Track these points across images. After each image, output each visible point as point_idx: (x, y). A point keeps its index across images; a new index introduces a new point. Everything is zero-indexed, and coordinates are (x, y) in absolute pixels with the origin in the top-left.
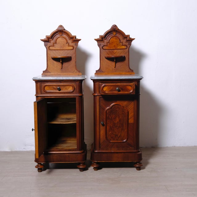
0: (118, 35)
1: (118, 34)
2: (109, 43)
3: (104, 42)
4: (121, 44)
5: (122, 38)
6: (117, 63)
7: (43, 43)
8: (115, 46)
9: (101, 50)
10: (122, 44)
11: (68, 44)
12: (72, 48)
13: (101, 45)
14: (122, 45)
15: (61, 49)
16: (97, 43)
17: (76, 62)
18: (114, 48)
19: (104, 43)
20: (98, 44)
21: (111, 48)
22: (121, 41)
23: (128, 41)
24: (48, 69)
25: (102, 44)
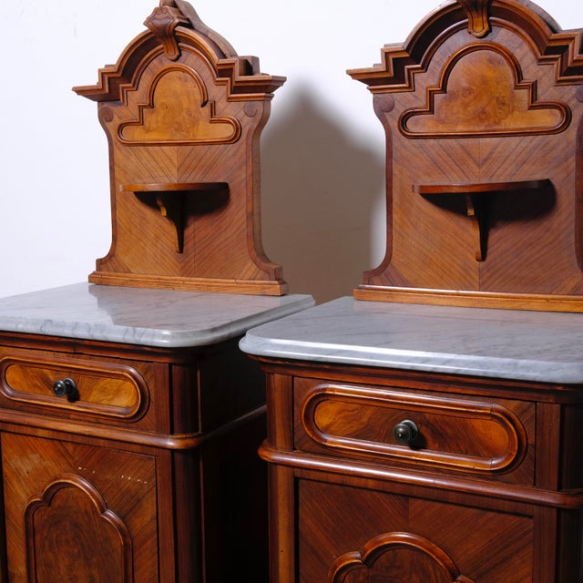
0: (502, 36)
1: (503, 31)
2: (444, 90)
3: (411, 87)
4: (524, 95)
5: (531, 55)
6: (494, 226)
7: (93, 106)
8: (483, 112)
9: (395, 144)
10: (534, 96)
11: (207, 108)
12: (227, 131)
13: (391, 108)
14: (531, 108)
15: (179, 138)
16: (370, 96)
17: (250, 216)
18: (480, 128)
19: (408, 95)
20: (375, 102)
21: (460, 129)
22: (528, 77)
23: (570, 71)
24: (119, 252)
25: (403, 100)
